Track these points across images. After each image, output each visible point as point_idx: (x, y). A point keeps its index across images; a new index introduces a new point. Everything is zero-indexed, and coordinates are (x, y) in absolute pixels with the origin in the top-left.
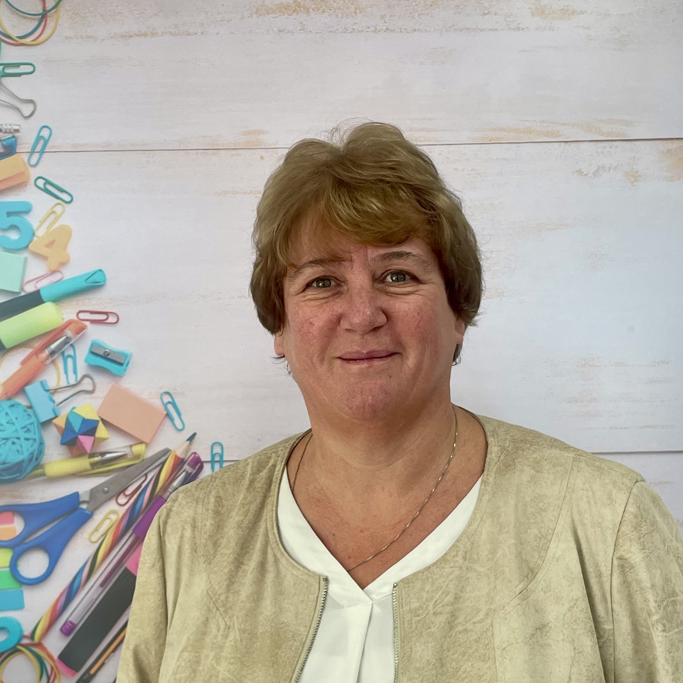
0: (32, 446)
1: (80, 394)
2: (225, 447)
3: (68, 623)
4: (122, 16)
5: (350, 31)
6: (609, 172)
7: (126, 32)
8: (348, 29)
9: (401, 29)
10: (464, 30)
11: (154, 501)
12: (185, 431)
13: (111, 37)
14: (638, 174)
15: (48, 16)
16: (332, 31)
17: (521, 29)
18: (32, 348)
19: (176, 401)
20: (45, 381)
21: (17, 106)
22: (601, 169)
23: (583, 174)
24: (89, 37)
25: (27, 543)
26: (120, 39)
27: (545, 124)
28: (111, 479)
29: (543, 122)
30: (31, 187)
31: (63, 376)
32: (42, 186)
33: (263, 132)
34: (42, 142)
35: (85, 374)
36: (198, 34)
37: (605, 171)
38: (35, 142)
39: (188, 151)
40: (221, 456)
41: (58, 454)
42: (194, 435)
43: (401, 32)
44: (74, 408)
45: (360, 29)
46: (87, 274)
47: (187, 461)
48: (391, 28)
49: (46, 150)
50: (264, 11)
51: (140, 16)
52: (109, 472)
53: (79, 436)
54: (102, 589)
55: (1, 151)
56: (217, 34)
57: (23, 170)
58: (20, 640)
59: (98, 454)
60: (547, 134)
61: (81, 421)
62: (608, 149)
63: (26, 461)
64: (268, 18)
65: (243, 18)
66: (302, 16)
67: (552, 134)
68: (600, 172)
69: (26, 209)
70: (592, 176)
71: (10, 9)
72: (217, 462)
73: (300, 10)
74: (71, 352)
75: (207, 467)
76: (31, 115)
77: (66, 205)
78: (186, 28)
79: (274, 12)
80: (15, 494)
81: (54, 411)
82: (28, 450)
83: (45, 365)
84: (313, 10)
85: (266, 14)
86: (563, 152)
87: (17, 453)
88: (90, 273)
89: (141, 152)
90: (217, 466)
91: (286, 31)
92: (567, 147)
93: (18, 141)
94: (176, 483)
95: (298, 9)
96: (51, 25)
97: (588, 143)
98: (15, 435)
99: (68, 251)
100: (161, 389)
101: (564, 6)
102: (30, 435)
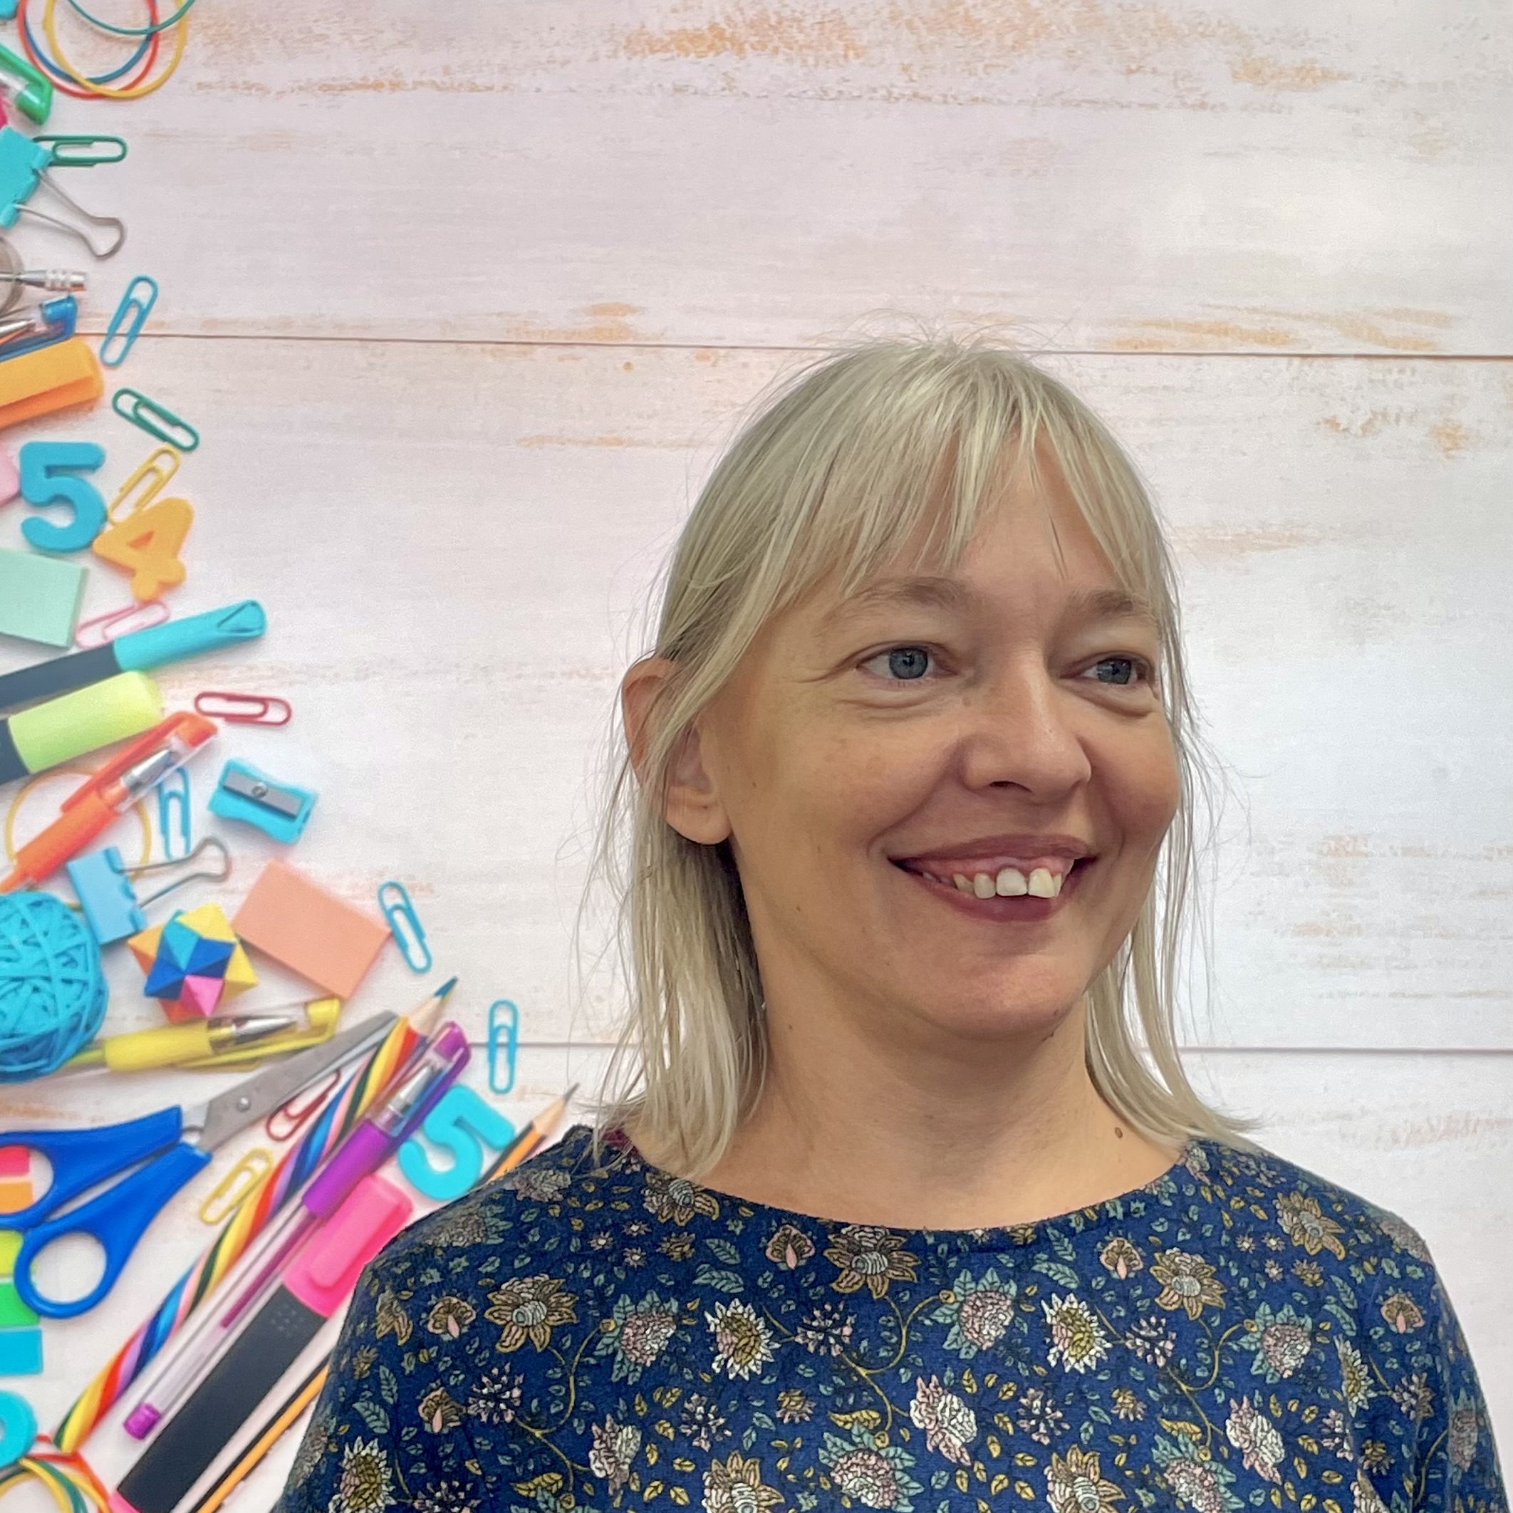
0: (79, 997)
1: (195, 881)
2: (521, 1012)
3: (143, 1408)
4: (326, 44)
5: (833, 95)
6: (1397, 425)
7: (334, 79)
8: (829, 91)
9: (945, 96)
10: (1085, 105)
11: (352, 1131)
12: (430, 975)
13: (301, 88)
14: (1460, 433)
15: (161, 37)
16: (794, 94)
17: (1209, 106)
18: (89, 773)
19: (415, 903)
20: (115, 848)
21: (83, 232)
22: (1380, 417)
23: (1342, 427)
24: (249, 86)
25: (54, 1222)
26: (321, 92)
27: (1258, 317)
28: (257, 1078)
29: (1255, 310)
30: (105, 411)
31: (157, 839)
32: (129, 411)
33: (633, 310)
34: (133, 314)
35: (207, 836)
36: (495, 89)
37: (1389, 423)
38: (117, 314)
39: (463, 345)
40: (512, 1032)
41: (138, 1018)
42: (453, 982)
43: (945, 102)
44: (178, 913)
45: (855, 94)
46: (220, 611)
47: (433, 1041)
48: (923, 93)
49: (142, 332)
50: (643, 44)
51: (367, 44)
52: (253, 1062)
53: (190, 979)
54: (225, 1331)
55: (41, 328)
56: (538, 90)
57: (88, 372)
58: (28, 1447)
59: (229, 1021)
60: (1262, 338)
61: (193, 942)
62: (1395, 376)
63: (62, 1031)
64: (652, 61)
65: (595, 58)
66: (727, 61)
67: (1274, 338)
68: (1378, 424)
69: (91, 461)
70: (1360, 432)
71: (76, 19)
72: (502, 1045)
73: (724, 46)
74: (178, 786)
75: (479, 1058)
76: (113, 252)
77: (182, 456)
78: (469, 76)
79: (665, 48)
80: (36, 1106)
81: (133, 919)
82: (68, 1006)
83: (117, 814)
84: (753, 47)
85: (647, 52)
86: (1297, 378)
87: (43, 1013)
88: (228, 609)
89: (357, 343)
90: (502, 1055)
91: (692, 90)
92: (1306, 368)
93: (79, 313)
94: (406, 1093)
95: (719, 44)
96: (166, 55)
97: (1350, 362)
98: (41, 970)
99: (184, 558)
100: (381, 874)
101: (1305, 61)
102: (75, 973)
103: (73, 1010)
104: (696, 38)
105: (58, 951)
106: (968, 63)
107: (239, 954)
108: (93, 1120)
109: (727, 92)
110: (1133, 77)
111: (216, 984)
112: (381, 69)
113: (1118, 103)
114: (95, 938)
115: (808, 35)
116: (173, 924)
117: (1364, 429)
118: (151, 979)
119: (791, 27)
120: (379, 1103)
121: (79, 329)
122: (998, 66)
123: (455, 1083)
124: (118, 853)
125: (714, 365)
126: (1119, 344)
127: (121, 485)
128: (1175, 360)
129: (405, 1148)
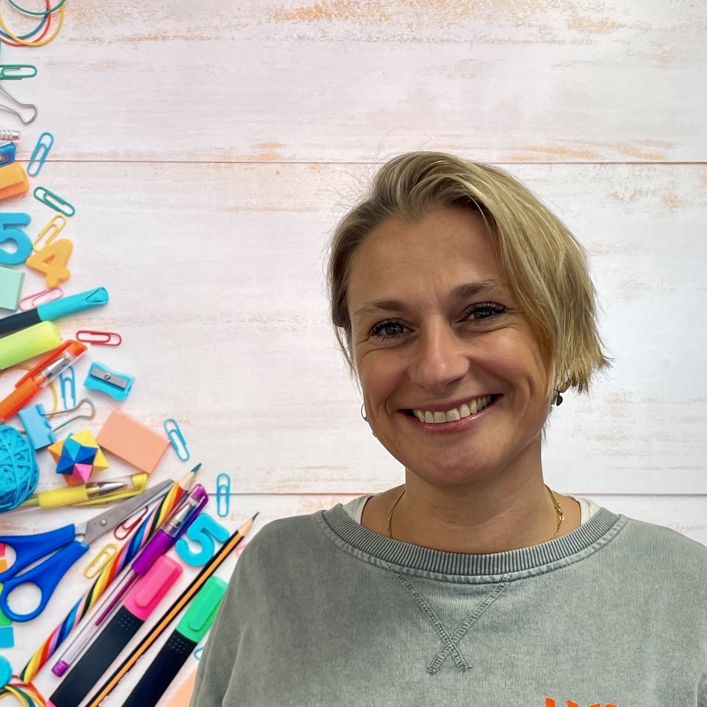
0: (26, 474)
1: (79, 419)
2: (232, 479)
3: (60, 663)
4: (131, 18)
5: (374, 39)
6: (647, 197)
7: (135, 35)
8: (372, 37)
9: (429, 39)
10: (495, 42)
11: (154, 535)
12: (189, 462)
13: (119, 40)
14: (677, 200)
15: (52, 16)
16: (356, 39)
17: (557, 42)
18: (27, 370)
19: (181, 428)
20: (41, 405)
21: (17, 112)
22: (638, 193)
23: (619, 198)
24: (94, 40)
25: (18, 578)
26: (129, 42)
27: (579, 145)
28: (109, 511)
29: (578, 141)
30: (30, 197)
31: (60, 400)
32: (41, 197)
33: (280, 146)
34: (42, 151)
35: (84, 398)
36: (212, 39)
37: (643, 195)
38: (35, 151)
39: (198, 164)
40: (228, 489)
41: (54, 484)
42: (199, 466)
43: (429, 42)
44: (71, 435)
45: (385, 38)
46: (87, 292)
47: (190, 493)
48: (418, 37)
49: (46, 159)
50: (283, 16)
51: (150, 17)
52: (107, 503)
53: (76, 465)
54: (98, 627)
56: (233, 39)
57: (22, 179)
58: (8, 681)
59: (96, 484)
60: (581, 154)
61: (79, 448)
62: (646, 172)
63: (18, 489)
64: (287, 24)
65: (260, 23)
66: (323, 22)
67: (588, 154)
68: (637, 196)
69: (24, 222)
70: (628, 200)
71: (12, 7)
72: (223, 494)
73: (322, 16)
74: (69, 375)
75: (212, 500)
76: (32, 121)
77: (67, 219)
78: (200, 32)
79: (294, 17)
80: (7, 524)
81: (50, 437)
82: (21, 478)
83: (41, 389)
84: (336, 17)
85: (285, 20)
86: (599, 174)
87: (9, 481)
88: (91, 291)
89: (149, 163)
90: (223, 499)
91: (306, 38)
92: (603, 169)
93: (17, 149)
94: (179, 517)
95: (319, 15)
96: (54, 25)
97: (624, 166)
98: (8, 462)
99: (69, 267)
100: (165, 415)
101: (603, 19)
102: (24, 463)
103: (23, 480)
104: (308, 12)
105: (16, 453)
106: (440, 22)
107: (100, 453)
108: (34, 530)
109: (323, 39)
110: (518, 28)
111: (90, 467)
112: (157, 30)
113: (512, 41)
114: (32, 447)
115: (362, 10)
116: (69, 440)
117: (631, 198)
118: (59, 466)
119: (354, 6)
120: (166, 523)
121: (16, 159)
122: (454, 24)
123: (201, 512)
124: (42, 408)
125: (319, 172)
126: (512, 158)
127: (39, 233)
128: (540, 166)
129: (178, 542)
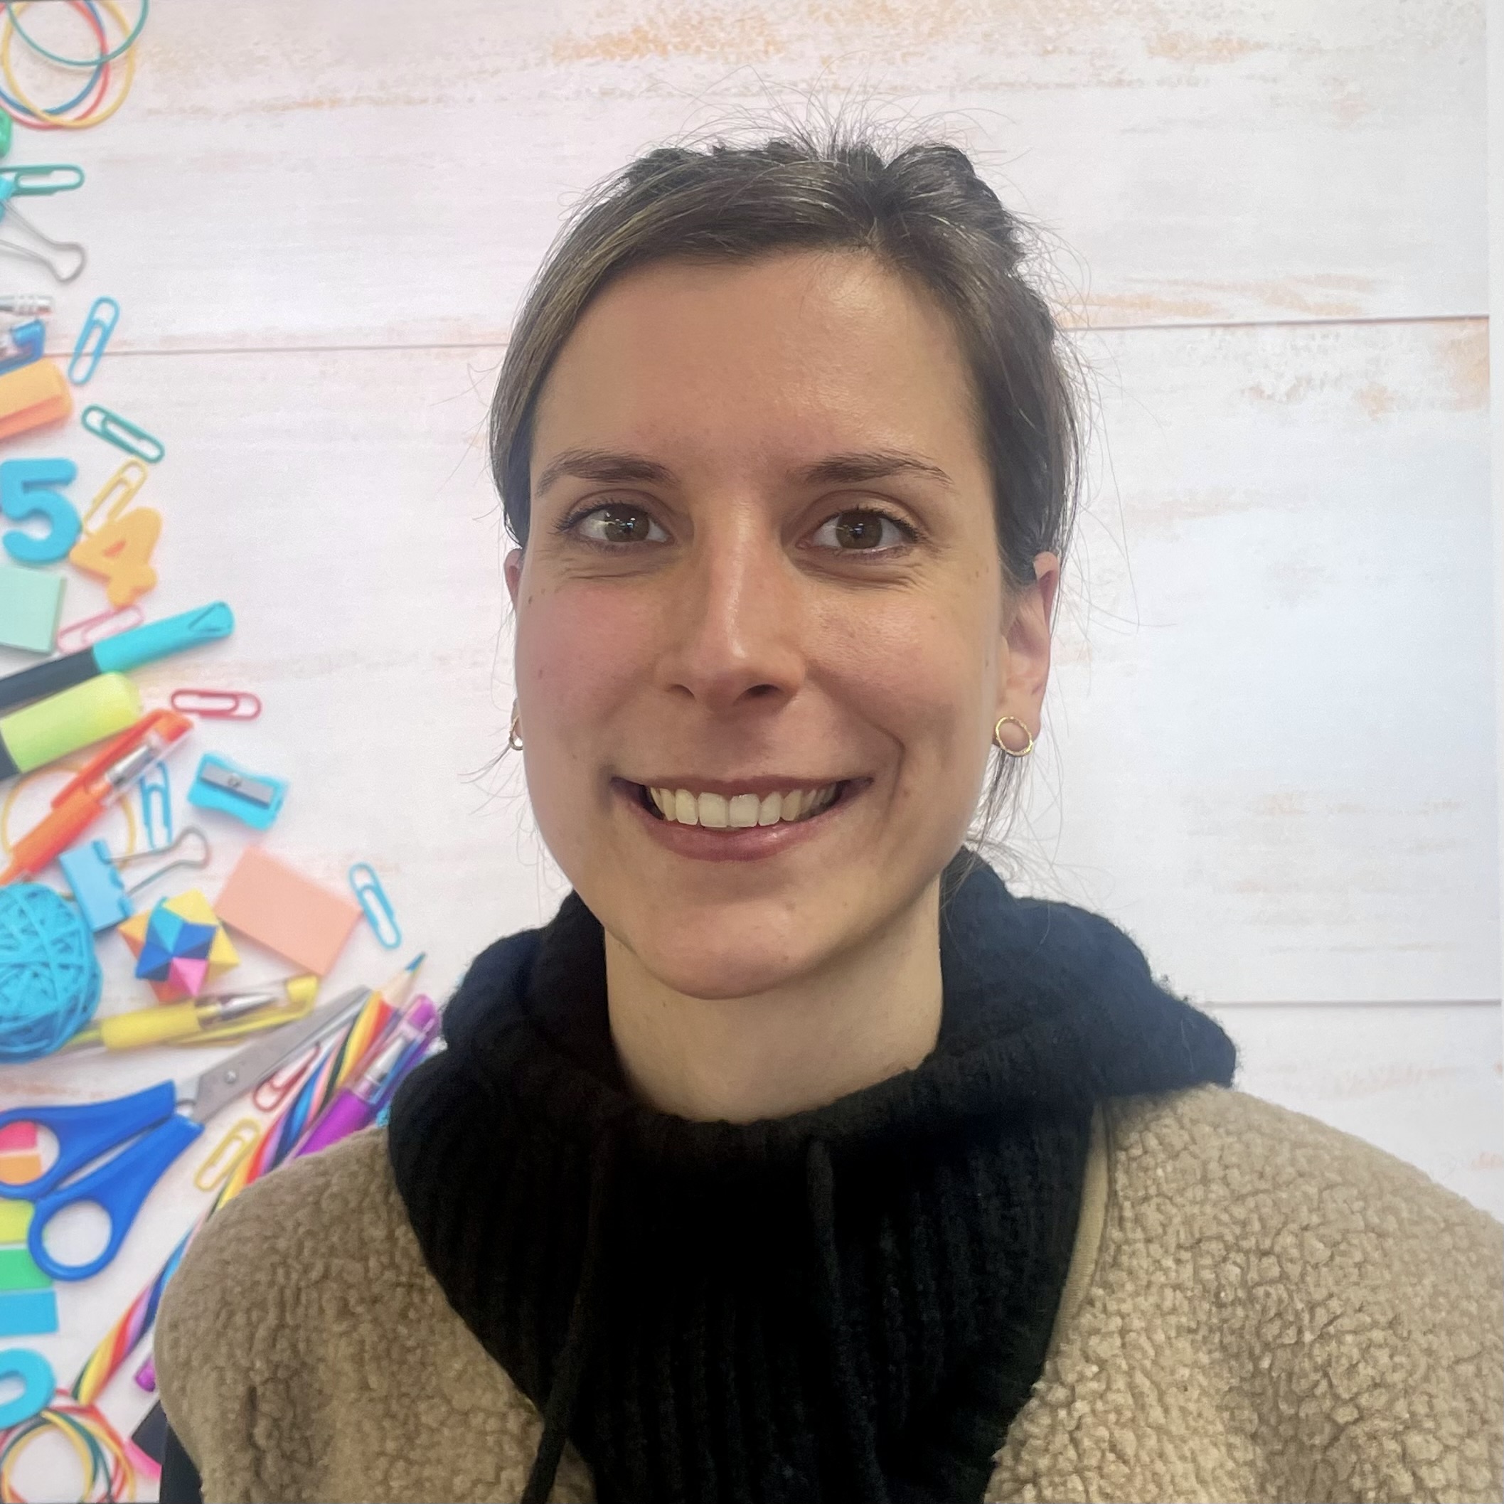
1: (177, 869)
4: (267, 65)
5: (755, 91)
6: (1322, 390)
7: (277, 99)
8: (751, 87)
10: (1001, 87)
12: (401, 949)
13: (245, 110)
14: (1386, 395)
15: (111, 67)
17: (1126, 83)
18: (75, 771)
19: (383, 883)
20: (103, 841)
21: (47, 259)
22: (1305, 384)
23: (1266, 394)
24: (196, 110)
25: (64, 1191)
26: (264, 112)
27: (1179, 289)
28: (242, 1053)
29: (1176, 283)
30: (75, 427)
31: (141, 831)
34: (97, 334)
35: (188, 826)
36: (429, 101)
37: (1314, 388)
38: (83, 334)
39: (408, 350)
41: (132, 999)
42: (422, 957)
44: (164, 900)
46: (191, 613)
47: (405, 1013)
48: (842, 83)
49: (106, 351)
50: (569, 50)
51: (306, 64)
52: (239, 1037)
53: (176, 961)
55: (12, 351)
57: (58, 392)
59: (215, 1000)
60: (1184, 310)
61: (178, 927)
62: (1319, 341)
63: (61, 1013)
64: (579, 66)
65: (524, 67)
67: (1197, 308)
68: (1302, 390)
69: (63, 475)
71: (31, 53)
73: (648, 48)
74: (157, 779)
76: (75, 276)
77: (149, 468)
78: (404, 89)
79: (591, 53)
80: (41, 1084)
81: (122, 906)
82: (66, 989)
83: (103, 808)
85: (574, 58)
87: (43, 996)
88: (199, 610)
89: (308, 352)
91: (618, 93)
92: (1229, 338)
93: (49, 332)
94: (383, 1063)
95: (643, 46)
96: (116, 84)
97: (1274, 329)
98: (40, 957)
99: (153, 563)
100: (351, 856)
101: (1220, 33)
102: (72, 959)
103: (70, 993)
104: (621, 41)
105: (54, 938)
106: (886, 53)
107: (221, 936)
108: (95, 1095)
109: (652, 94)
111: (202, 965)
112: (320, 87)
113: (1034, 84)
114: (87, 925)
116: (160, 912)
117: (1289, 395)
118: (141, 963)
119: (713, 26)
120: (357, 1075)
121: (47, 351)
122: (915, 54)
124: (106, 846)
127: (94, 497)
